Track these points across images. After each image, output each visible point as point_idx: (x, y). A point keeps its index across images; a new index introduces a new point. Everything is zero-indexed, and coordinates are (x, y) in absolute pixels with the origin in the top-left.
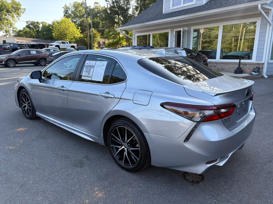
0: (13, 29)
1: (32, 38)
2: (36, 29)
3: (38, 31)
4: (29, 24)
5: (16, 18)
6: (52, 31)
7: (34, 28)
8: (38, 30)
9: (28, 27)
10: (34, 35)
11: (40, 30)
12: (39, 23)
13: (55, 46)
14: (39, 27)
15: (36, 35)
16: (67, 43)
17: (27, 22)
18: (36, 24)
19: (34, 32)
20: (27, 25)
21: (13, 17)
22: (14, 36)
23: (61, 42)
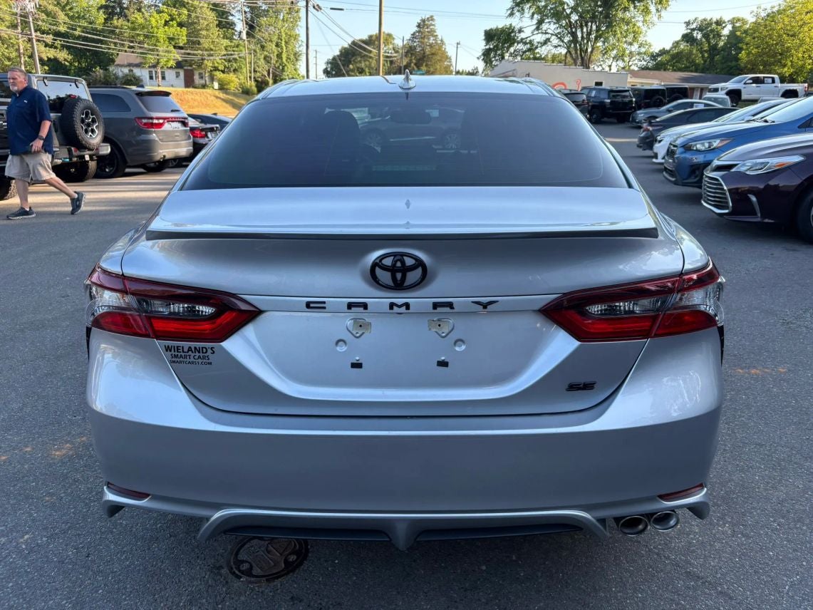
0: (639, 47)
1: (692, 71)
2: (709, 43)
3: (713, 50)
4: (693, 30)
5: (653, 17)
6: (740, 45)
7: (704, 40)
8: (716, 45)
9: (688, 38)
10: (699, 60)
11: (721, 44)
12: (724, 22)
13: (725, 92)
14: (719, 35)
15: (705, 61)
16: (770, 80)
17: (688, 23)
18: (714, 26)
19: (701, 53)
20: (685, 32)
21: (646, 11)
22: (643, 69)
23: (751, 79)
